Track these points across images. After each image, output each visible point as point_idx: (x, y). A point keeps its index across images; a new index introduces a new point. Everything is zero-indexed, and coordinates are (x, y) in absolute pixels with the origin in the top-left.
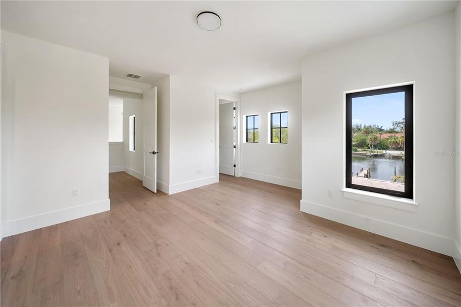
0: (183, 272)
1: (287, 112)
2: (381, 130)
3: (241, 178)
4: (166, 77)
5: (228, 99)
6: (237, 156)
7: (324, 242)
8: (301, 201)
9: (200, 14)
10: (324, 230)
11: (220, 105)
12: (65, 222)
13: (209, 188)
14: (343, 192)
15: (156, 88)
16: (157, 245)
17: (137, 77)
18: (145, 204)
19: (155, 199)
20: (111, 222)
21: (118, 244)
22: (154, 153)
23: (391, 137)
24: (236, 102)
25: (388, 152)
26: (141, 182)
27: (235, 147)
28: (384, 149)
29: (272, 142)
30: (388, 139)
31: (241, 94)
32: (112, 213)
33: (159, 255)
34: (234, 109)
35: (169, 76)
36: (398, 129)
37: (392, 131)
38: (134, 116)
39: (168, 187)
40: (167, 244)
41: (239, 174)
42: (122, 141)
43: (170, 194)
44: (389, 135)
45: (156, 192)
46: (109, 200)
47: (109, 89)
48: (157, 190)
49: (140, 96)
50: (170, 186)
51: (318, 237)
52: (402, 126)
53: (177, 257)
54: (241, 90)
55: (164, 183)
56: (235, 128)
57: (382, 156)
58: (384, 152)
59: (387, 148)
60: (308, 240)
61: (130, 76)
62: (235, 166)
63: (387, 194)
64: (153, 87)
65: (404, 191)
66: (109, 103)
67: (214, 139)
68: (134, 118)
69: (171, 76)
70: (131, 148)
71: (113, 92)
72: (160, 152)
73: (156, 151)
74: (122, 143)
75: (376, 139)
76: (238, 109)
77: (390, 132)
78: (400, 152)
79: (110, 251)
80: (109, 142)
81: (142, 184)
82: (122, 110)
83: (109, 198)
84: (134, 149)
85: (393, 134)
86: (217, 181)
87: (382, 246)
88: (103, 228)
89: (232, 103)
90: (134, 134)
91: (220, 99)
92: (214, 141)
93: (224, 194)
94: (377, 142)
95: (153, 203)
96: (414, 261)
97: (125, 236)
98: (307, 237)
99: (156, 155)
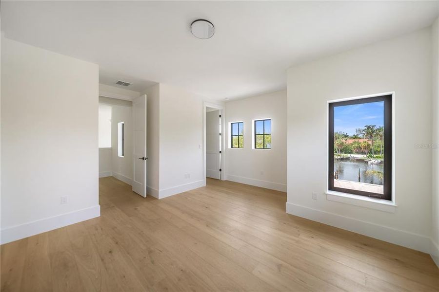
0: (179, 280)
1: (270, 120)
2: (346, 136)
3: (226, 181)
4: (155, 85)
5: (215, 107)
6: (222, 161)
7: (312, 243)
8: (287, 203)
9: (194, 22)
10: (310, 231)
11: (207, 113)
12: (53, 230)
13: (198, 192)
14: (326, 194)
15: (146, 95)
16: (150, 252)
17: (126, 84)
18: (136, 209)
19: (146, 203)
20: (102, 229)
21: (110, 252)
22: (143, 159)
23: (355, 142)
24: (222, 110)
25: (352, 155)
26: (131, 187)
27: (220, 152)
28: (349, 153)
29: (256, 148)
30: (352, 144)
31: (226, 103)
32: (102, 219)
33: (153, 262)
34: (220, 116)
35: (159, 83)
36: (361, 136)
37: (355, 137)
38: (123, 123)
39: (158, 192)
40: (160, 251)
41: (225, 177)
42: (110, 147)
43: (159, 198)
44: (353, 140)
45: (145, 197)
46: (100, 206)
47: (99, 96)
48: (147, 195)
49: (130, 103)
50: (160, 190)
51: (306, 239)
52: (364, 132)
53: (172, 265)
54: (226, 98)
55: (154, 188)
56: (220, 134)
57: (347, 159)
58: (349, 155)
59: (351, 152)
60: (297, 242)
61: (120, 83)
62: (220, 170)
63: (368, 196)
64: (142, 94)
65: (383, 193)
66: (99, 110)
67: (201, 145)
68: (123, 124)
69: (160, 84)
70: (120, 154)
71: (103, 99)
72: (150, 158)
73: (146, 157)
74: (111, 149)
75: (342, 144)
76: (223, 116)
77: (354, 138)
78: (363, 155)
79: (102, 260)
80: (100, 148)
81: (132, 189)
82: (110, 117)
83: (99, 204)
84: (123, 155)
85: (357, 140)
86: (205, 184)
87: (365, 245)
88: (94, 235)
89: (218, 111)
90: (123, 140)
91: (207, 107)
92: (201, 148)
93: (212, 198)
94: (343, 147)
95: (143, 208)
96: (396, 260)
97: (117, 243)
98: (297, 239)
99: (145, 161)
